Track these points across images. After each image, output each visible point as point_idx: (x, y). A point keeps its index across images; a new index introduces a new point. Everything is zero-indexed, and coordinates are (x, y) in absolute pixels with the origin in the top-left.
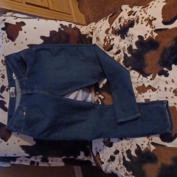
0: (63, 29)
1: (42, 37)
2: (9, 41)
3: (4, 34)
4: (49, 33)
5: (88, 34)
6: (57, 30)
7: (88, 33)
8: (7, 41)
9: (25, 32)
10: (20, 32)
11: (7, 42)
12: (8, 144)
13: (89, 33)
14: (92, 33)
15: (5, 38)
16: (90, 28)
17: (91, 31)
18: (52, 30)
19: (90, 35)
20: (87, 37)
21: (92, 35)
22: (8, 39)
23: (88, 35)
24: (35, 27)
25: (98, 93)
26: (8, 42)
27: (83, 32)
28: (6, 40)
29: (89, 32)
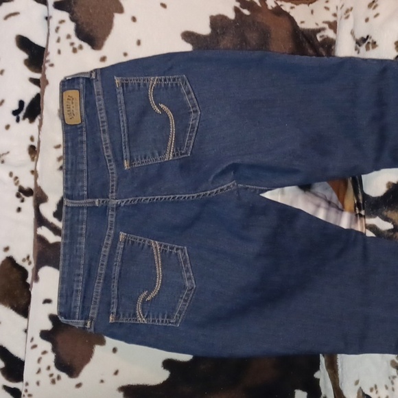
0: (246, 12)
1: (188, 36)
2: (81, 47)
3: (62, 22)
4: (207, 22)
5: (323, 29)
6: (231, 15)
7: (321, 25)
8: (76, 46)
9: (134, 19)
10: (118, 18)
11: (75, 51)
12: (79, 385)
13: (326, 26)
14: (333, 26)
15: (69, 37)
16: (327, 8)
17: (332, 19)
18: (215, 13)
19: (329, 33)
20: (319, 39)
21: (335, 32)
22: (77, 42)
23: (322, 33)
24: (164, 2)
25: (363, 213)
26: (79, 52)
27: (302, 22)
28: (72, 44)
29: (324, 22)
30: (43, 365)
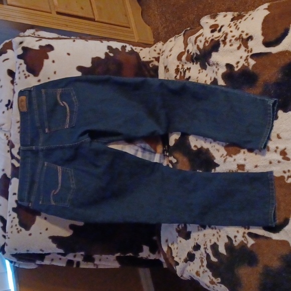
0: (111, 55)
1: (80, 68)
2: (29, 76)
3: (21, 64)
4: (90, 61)
5: (152, 61)
6: (103, 56)
7: (152, 59)
8: (27, 75)
9: (53, 62)
10: (46, 62)
11: (26, 77)
12: (30, 235)
13: (154, 59)
14: (158, 59)
15: (23, 71)
16: (155, 50)
17: (157, 56)
18: (94, 56)
19: (156, 63)
20: (151, 66)
21: (158, 62)
22: (27, 73)
23: (152, 63)
24: (69, 52)
25: (168, 154)
26: (28, 78)
27: (144, 58)
28: (25, 74)
29: (153, 58)
30: (14, 224)
